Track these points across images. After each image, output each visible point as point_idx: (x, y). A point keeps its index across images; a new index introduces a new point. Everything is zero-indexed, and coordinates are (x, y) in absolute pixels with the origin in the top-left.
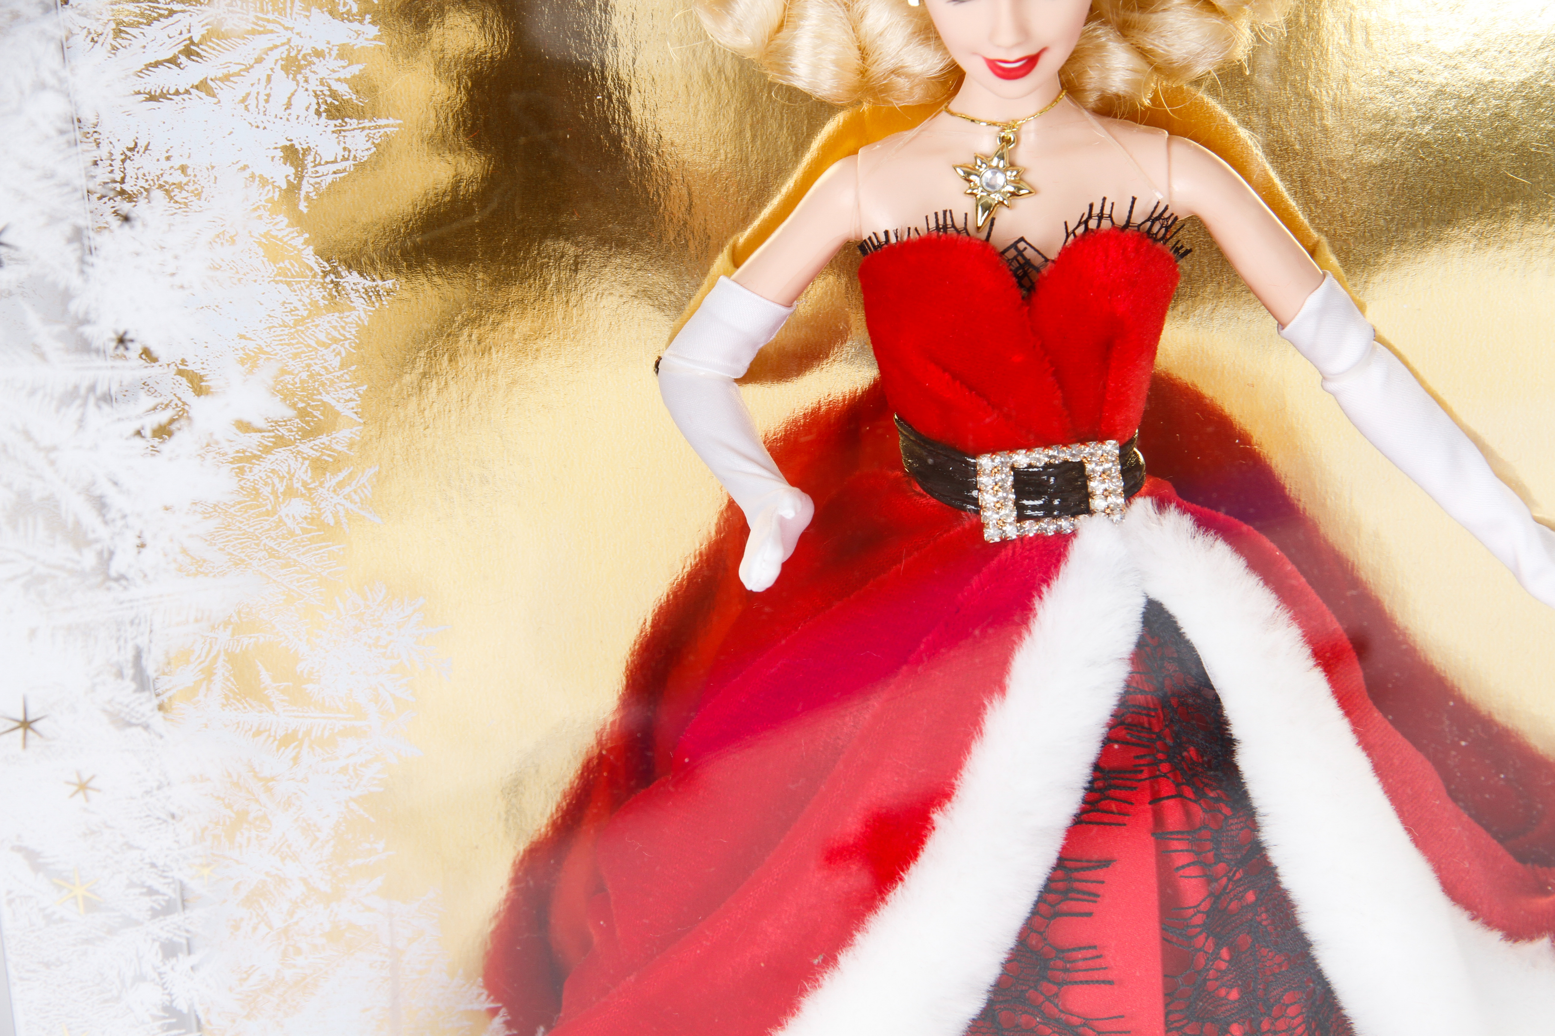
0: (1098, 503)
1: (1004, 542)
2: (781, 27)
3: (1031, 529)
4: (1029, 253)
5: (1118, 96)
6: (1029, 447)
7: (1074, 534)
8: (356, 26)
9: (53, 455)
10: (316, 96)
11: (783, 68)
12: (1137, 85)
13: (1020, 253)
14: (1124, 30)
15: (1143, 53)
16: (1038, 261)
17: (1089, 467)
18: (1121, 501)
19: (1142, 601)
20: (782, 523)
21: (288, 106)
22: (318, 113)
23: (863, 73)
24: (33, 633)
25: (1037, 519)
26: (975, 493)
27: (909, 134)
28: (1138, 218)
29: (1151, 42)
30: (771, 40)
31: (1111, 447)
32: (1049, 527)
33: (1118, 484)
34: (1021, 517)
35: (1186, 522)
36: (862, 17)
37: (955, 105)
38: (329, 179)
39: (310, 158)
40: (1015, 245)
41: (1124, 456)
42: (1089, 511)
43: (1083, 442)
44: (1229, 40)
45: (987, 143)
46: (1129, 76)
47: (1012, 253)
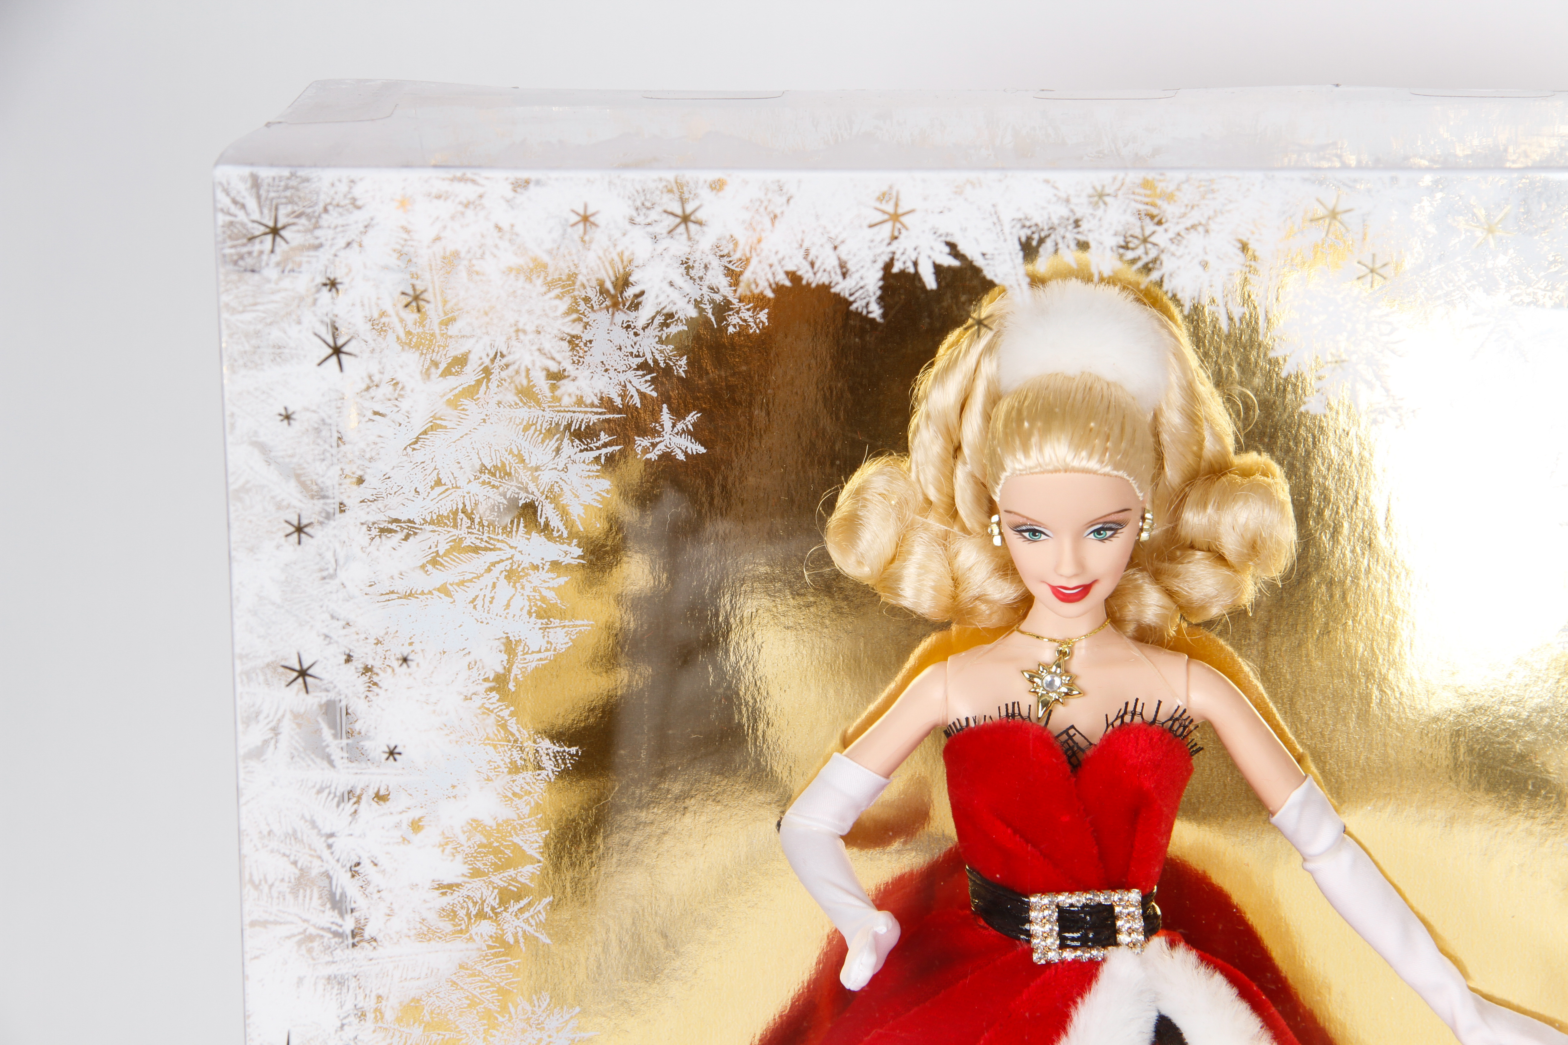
0: (1123, 938)
1: (1049, 964)
2: (892, 560)
3: (1069, 955)
4: (1077, 738)
5: (1149, 626)
6: (1071, 891)
7: (1104, 960)
8: (565, 547)
9: (330, 841)
10: (529, 600)
11: (894, 591)
12: (1164, 618)
13: (1071, 737)
14: (1157, 576)
15: (1170, 594)
16: (1083, 743)
17: (1117, 909)
18: (1141, 938)
19: (1157, 1014)
20: (876, 937)
21: (508, 606)
22: (530, 613)
23: (954, 597)
24: (300, 980)
25: (1075, 948)
26: (1027, 927)
27: (988, 647)
28: (1162, 717)
29: (1176, 585)
30: (885, 569)
31: (1135, 895)
32: (1085, 955)
33: (1139, 924)
34: (1063, 946)
35: (1192, 957)
36: (956, 554)
37: (1025, 626)
38: (534, 665)
39: (520, 648)
40: (1066, 731)
41: (1144, 903)
42: (1116, 944)
43: (1114, 889)
44: (1237, 589)
45: (1048, 654)
46: (1159, 611)
47: (1065, 737)
